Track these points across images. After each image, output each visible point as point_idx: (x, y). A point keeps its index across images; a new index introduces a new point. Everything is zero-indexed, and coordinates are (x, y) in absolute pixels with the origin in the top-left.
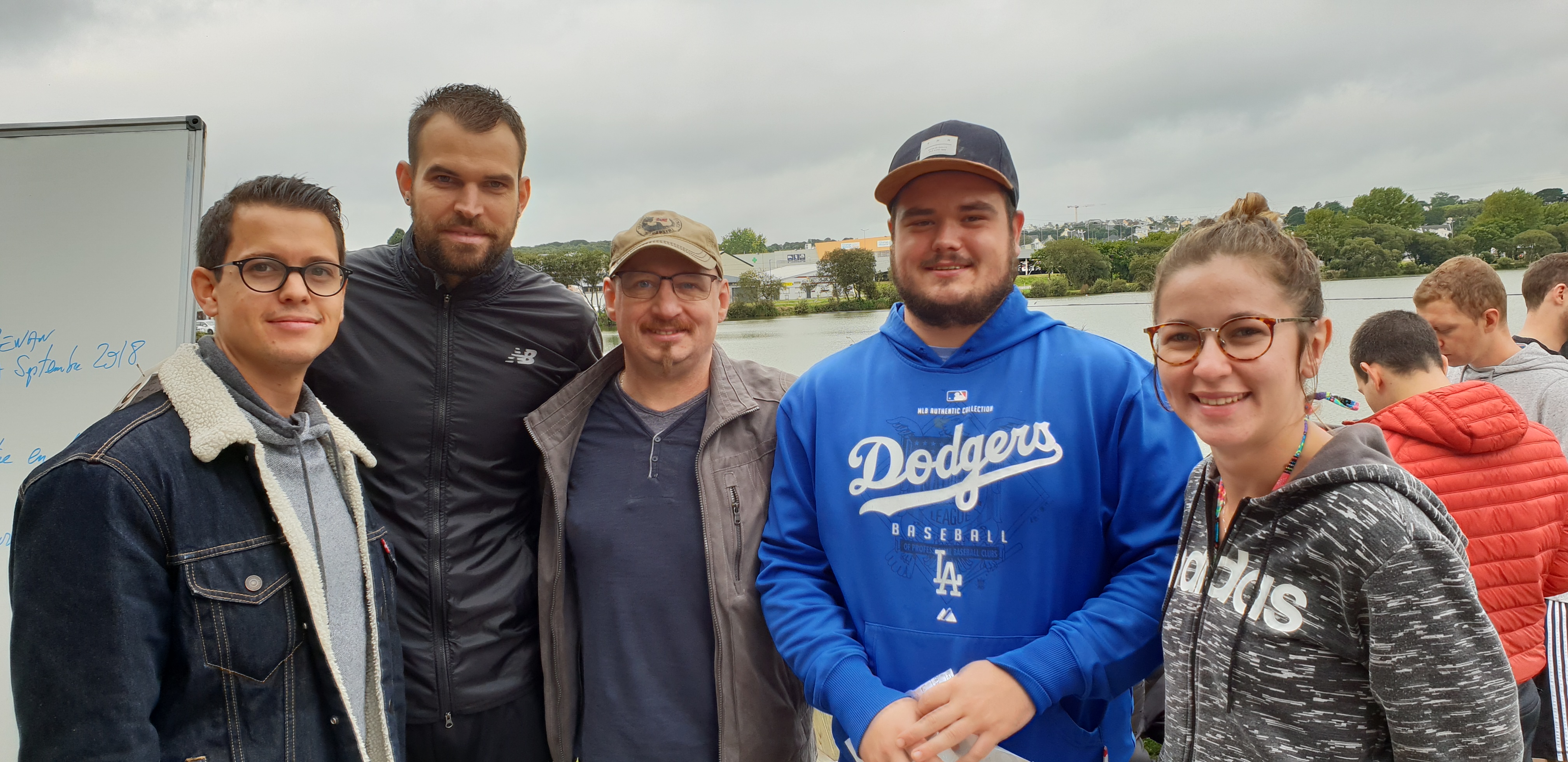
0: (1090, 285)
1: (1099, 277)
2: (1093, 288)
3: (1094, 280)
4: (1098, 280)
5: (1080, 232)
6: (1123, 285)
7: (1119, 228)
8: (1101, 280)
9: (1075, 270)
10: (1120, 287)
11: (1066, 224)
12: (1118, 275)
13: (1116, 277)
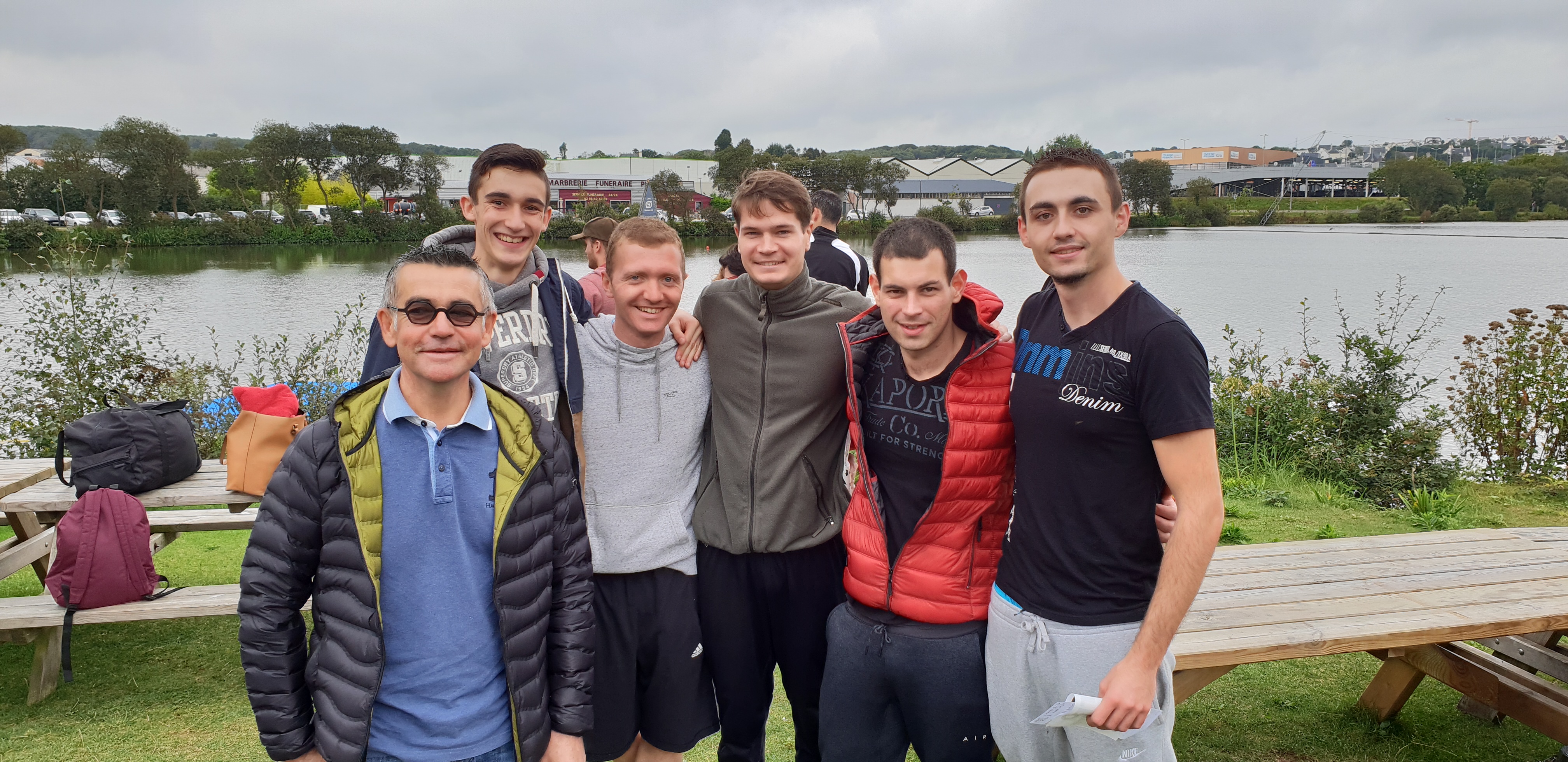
0: (1433, 212)
1: (1446, 203)
2: (1437, 214)
3: (1440, 206)
4: (1445, 206)
5: (1467, 150)
6: (1475, 213)
7: (1518, 147)
8: (1447, 206)
9: (1418, 195)
10: (1470, 215)
11: (1452, 141)
12: (1475, 201)
13: (1473, 205)
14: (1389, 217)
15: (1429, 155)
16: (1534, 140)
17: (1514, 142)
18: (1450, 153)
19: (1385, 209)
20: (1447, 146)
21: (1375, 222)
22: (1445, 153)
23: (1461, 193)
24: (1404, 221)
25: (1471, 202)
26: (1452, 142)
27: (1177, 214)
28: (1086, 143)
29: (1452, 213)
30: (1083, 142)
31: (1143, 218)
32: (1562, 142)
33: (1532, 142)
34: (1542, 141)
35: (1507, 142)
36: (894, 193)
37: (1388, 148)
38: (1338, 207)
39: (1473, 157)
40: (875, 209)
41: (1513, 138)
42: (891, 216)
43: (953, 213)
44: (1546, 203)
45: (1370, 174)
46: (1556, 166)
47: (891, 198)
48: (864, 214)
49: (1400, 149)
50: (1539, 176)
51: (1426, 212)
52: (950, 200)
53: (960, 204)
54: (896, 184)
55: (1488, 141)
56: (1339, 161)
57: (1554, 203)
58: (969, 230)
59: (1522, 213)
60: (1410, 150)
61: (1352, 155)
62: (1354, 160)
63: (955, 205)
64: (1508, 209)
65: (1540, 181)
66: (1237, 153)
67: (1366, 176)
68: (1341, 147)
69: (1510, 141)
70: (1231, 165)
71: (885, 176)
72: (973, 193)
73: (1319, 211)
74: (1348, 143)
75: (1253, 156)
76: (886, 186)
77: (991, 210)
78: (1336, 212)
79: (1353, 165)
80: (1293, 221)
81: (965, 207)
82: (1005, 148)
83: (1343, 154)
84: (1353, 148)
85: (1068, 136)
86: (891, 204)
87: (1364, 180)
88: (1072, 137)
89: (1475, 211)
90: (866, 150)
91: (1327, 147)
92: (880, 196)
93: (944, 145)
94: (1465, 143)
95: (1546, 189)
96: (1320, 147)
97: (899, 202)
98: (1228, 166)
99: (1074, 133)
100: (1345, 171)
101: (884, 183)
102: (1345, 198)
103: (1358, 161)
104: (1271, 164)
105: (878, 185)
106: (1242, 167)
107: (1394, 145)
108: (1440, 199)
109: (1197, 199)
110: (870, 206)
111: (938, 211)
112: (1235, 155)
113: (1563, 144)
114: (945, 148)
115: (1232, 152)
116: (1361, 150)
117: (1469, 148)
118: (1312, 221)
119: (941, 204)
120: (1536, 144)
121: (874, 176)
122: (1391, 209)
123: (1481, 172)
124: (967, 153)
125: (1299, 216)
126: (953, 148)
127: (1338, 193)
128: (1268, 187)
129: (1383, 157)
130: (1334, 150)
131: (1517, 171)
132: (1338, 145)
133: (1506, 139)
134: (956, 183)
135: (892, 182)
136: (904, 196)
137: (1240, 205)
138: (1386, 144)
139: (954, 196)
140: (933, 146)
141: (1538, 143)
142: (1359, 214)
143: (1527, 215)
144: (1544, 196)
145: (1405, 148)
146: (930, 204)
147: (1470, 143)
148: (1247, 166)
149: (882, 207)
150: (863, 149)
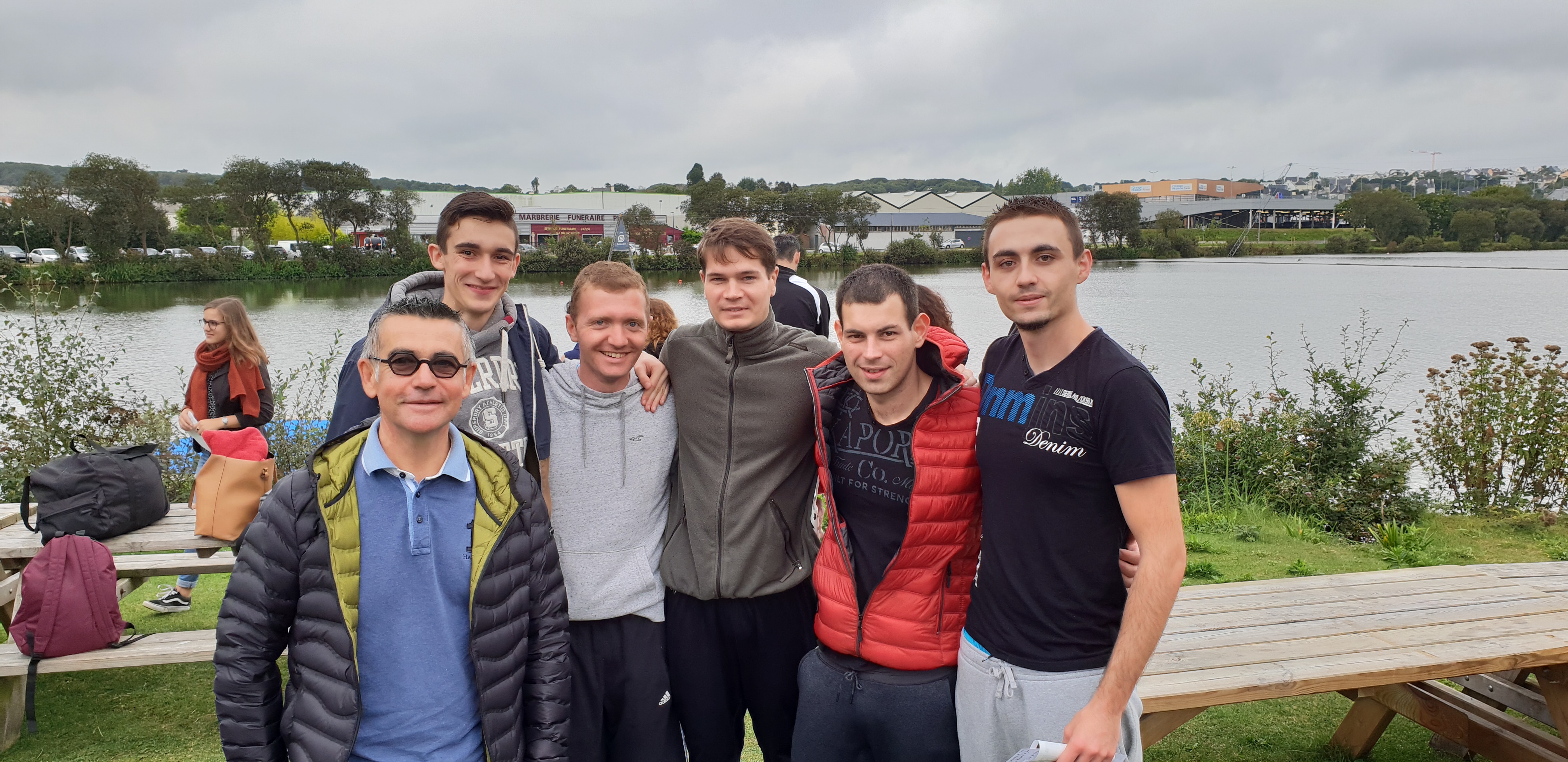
0: (1398, 243)
1: (1412, 234)
2: (1402, 245)
3: (1406, 236)
4: (1410, 237)
5: (1431, 182)
6: (1440, 244)
7: (1481, 178)
8: (1412, 237)
9: (1384, 225)
10: (1435, 246)
11: (1416, 172)
12: (1440, 232)
13: (1438, 235)
14: (1356, 247)
15: (1393, 187)
16: (1496, 172)
17: (1476, 174)
18: (1414, 184)
19: (1352, 241)
20: (1411, 178)
21: (1343, 253)
22: (1409, 184)
23: (1426, 224)
24: (1371, 252)
25: (1435, 233)
26: (1416, 174)
27: (1147, 245)
28: (1056, 177)
29: (1417, 244)
30: (1053, 175)
31: (1113, 249)
32: (1523, 173)
33: (1494, 174)
34: (1504, 173)
35: (1470, 173)
36: (866, 226)
37: (1353, 180)
38: (1306, 238)
39: (1437, 188)
40: (847, 242)
41: (1475, 170)
42: (863, 249)
43: (924, 246)
44: (1508, 234)
45: (1336, 206)
46: (1518, 197)
47: (863, 231)
48: (836, 247)
49: (1365, 181)
50: (1501, 207)
51: (1392, 243)
52: (921, 233)
53: (931, 237)
54: (868, 218)
55: (1451, 173)
56: (1305, 193)
57: (1517, 234)
58: (940, 263)
59: (1486, 244)
60: (1375, 181)
61: (1318, 187)
62: (1320, 192)
63: (926, 237)
64: (1473, 240)
65: (1503, 212)
66: (1205, 185)
67: (1334, 208)
68: (1308, 179)
69: (1473, 173)
70: (1200, 197)
71: (857, 209)
72: (944, 226)
73: (1287, 243)
74: (1314, 175)
75: (1221, 188)
76: (857, 219)
77: (961, 242)
78: (1304, 243)
79: (1319, 196)
80: (1261, 253)
81: (936, 239)
82: (975, 181)
83: (1310, 186)
84: (1319, 180)
85: (1038, 169)
86: (863, 236)
87: (1331, 211)
88: (1042, 170)
89: (1440, 241)
90: (837, 184)
91: (1293, 179)
92: (852, 229)
93: (915, 179)
94: (1429, 175)
95: (1509, 220)
96: (1287, 178)
97: (871, 235)
98: (1196, 197)
99: (1044, 166)
100: (1312, 203)
101: (856, 216)
102: (1312, 230)
103: (1324, 192)
104: (1239, 196)
105: (849, 219)
106: (1210, 199)
107: (1359, 177)
108: (1405, 230)
109: (1166, 231)
110: (842, 239)
111: (910, 243)
112: (1204, 187)
113: (1524, 176)
114: (915, 181)
115: (1200, 185)
116: (1327, 182)
117: (1433, 180)
118: (1280, 252)
119: (912, 237)
120: (1498, 175)
121: (846, 209)
122: (1357, 240)
123: (1445, 203)
124: (938, 187)
125: (1266, 247)
126: (924, 181)
127: (1305, 225)
128: (1236, 219)
129: (1349, 189)
130: (1301, 181)
131: (1480, 202)
132: (1305, 177)
133: (1469, 171)
134: (927, 216)
135: (863, 215)
136: (875, 229)
137: (1208, 236)
138: (1352, 176)
139: (925, 228)
140: (904, 179)
141: (1500, 175)
142: (1327, 245)
143: (1490, 245)
144: (1507, 227)
145: (1370, 179)
146: (901, 237)
147: (1433, 175)
148: (1215, 198)
149: (854, 240)
150: (834, 183)
